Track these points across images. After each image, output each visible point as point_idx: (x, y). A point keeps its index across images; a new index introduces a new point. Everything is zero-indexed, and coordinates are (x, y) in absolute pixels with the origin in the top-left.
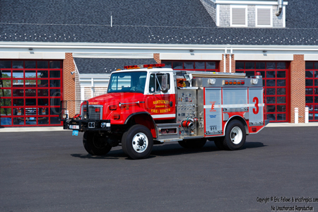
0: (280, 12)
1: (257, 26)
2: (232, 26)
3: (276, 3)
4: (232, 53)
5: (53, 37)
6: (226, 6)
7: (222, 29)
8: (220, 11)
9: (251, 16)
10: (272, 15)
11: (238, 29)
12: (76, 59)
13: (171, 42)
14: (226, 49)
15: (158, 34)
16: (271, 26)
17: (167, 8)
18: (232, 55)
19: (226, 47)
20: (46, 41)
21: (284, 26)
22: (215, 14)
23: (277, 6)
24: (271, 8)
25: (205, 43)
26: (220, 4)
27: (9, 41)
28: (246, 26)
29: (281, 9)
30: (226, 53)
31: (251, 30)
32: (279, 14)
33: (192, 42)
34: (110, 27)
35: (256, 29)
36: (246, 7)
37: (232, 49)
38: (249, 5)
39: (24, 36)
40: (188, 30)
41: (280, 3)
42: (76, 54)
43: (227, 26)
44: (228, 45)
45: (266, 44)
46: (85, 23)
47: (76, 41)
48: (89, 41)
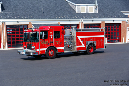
0: (96, 8)
1: (89, 12)
2: (81, 12)
3: (95, 5)
5: (25, 17)
6: (79, 6)
7: (78, 13)
8: (77, 8)
9: (87, 9)
10: (94, 9)
11: (83, 13)
12: (33, 24)
13: (63, 18)
14: (81, 20)
15: (59, 15)
16: (93, 12)
17: (59, 7)
18: (83, 22)
19: (81, 19)
20: (22, 18)
21: (97, 12)
22: (76, 9)
23: (95, 6)
24: (93, 6)
25: (74, 18)
26: (77, 5)
27: (10, 18)
28: (86, 12)
29: (97, 7)
30: (81, 21)
31: (87, 14)
32: (96, 9)
33: (70, 18)
34: (42, 14)
35: (89, 13)
36: (85, 6)
37: (82, 20)
38: (86, 6)
40: (68, 14)
41: (96, 5)
44: (82, 19)
45: (93, 18)
46: (34, 12)
47: (33, 18)
48: (37, 18)
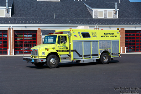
1: (108, 18)
2: (98, 18)
3: (114, 9)
4: (98, 27)
5: (34, 22)
6: (96, 11)
7: (95, 19)
8: (94, 12)
9: (105, 14)
10: (113, 14)
11: (101, 19)
12: (41, 30)
13: (76, 24)
15: (71, 21)
16: (113, 18)
20: (31, 24)
21: (117, 18)
22: (92, 14)
23: (115, 10)
24: (113, 11)
25: (88, 24)
26: (94, 10)
27: (18, 24)
28: (103, 18)
29: (116, 12)
30: (96, 28)
31: (105, 19)
32: (116, 14)
33: (84, 24)
34: (54, 19)
36: (104, 11)
38: (104, 10)
39: (23, 22)
40: (82, 20)
42: (42, 29)
43: (97, 18)
44: (97, 25)
45: (110, 24)
46: (45, 17)
47: (42, 24)
48: (46, 24)
